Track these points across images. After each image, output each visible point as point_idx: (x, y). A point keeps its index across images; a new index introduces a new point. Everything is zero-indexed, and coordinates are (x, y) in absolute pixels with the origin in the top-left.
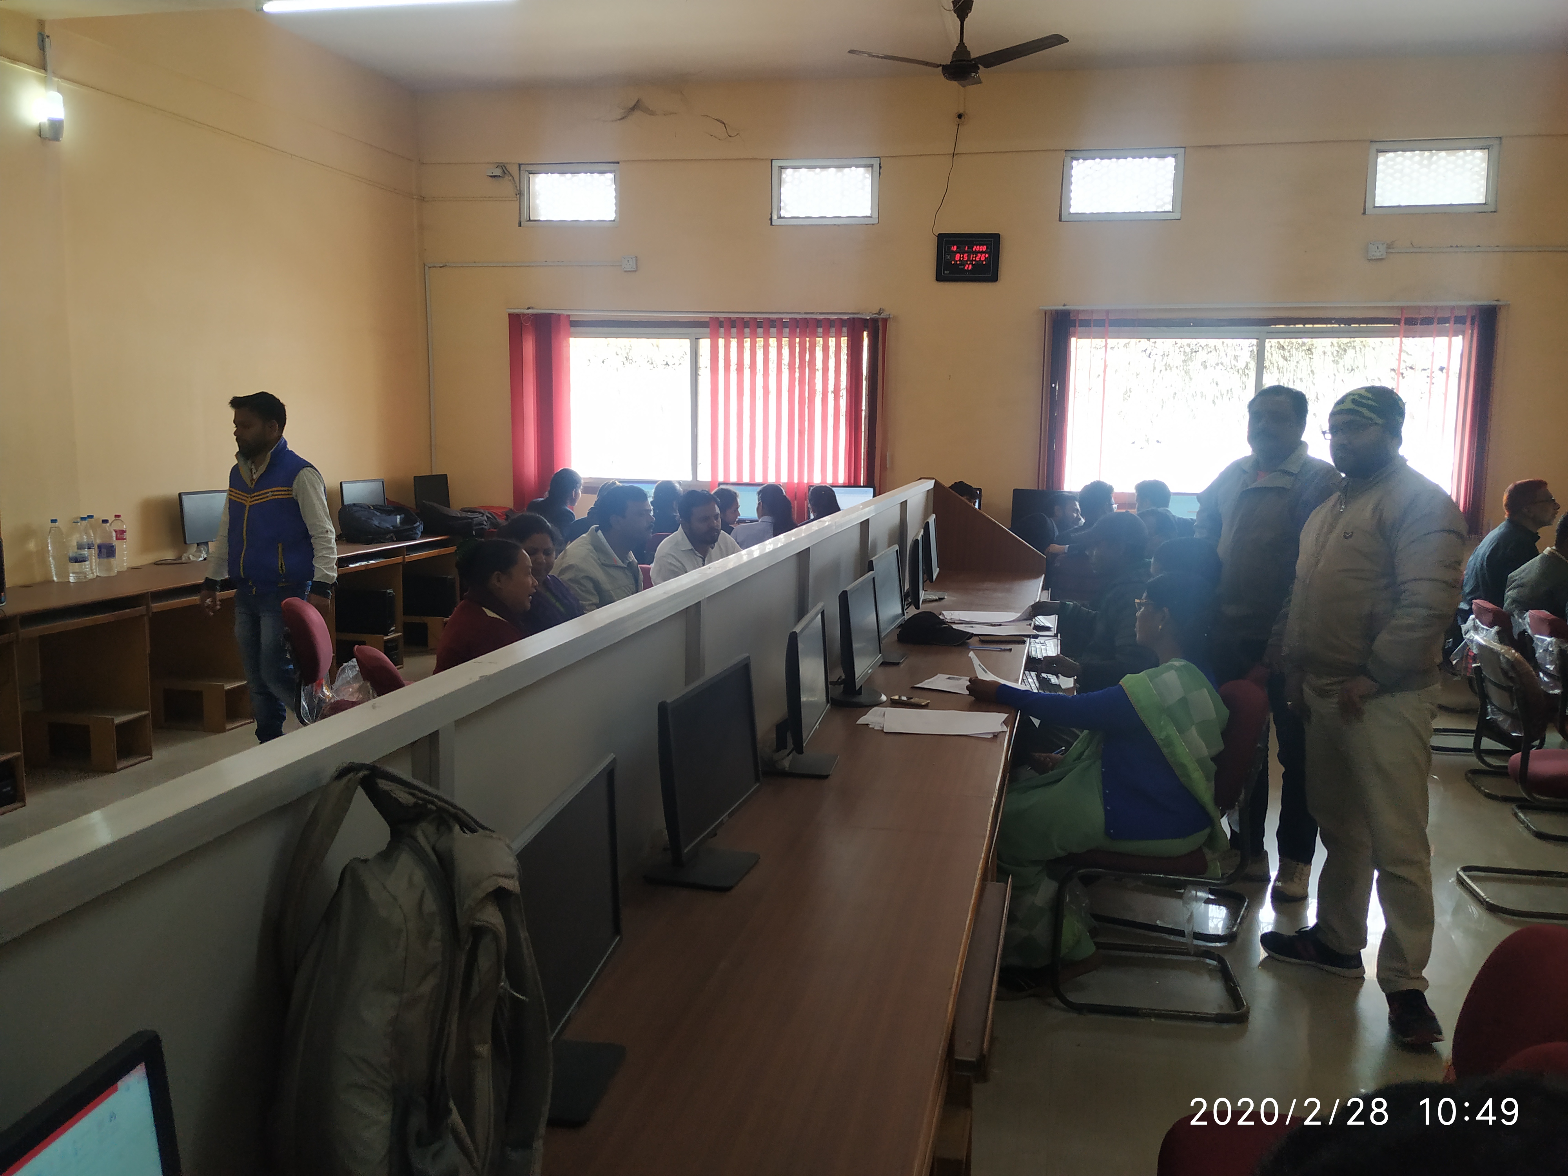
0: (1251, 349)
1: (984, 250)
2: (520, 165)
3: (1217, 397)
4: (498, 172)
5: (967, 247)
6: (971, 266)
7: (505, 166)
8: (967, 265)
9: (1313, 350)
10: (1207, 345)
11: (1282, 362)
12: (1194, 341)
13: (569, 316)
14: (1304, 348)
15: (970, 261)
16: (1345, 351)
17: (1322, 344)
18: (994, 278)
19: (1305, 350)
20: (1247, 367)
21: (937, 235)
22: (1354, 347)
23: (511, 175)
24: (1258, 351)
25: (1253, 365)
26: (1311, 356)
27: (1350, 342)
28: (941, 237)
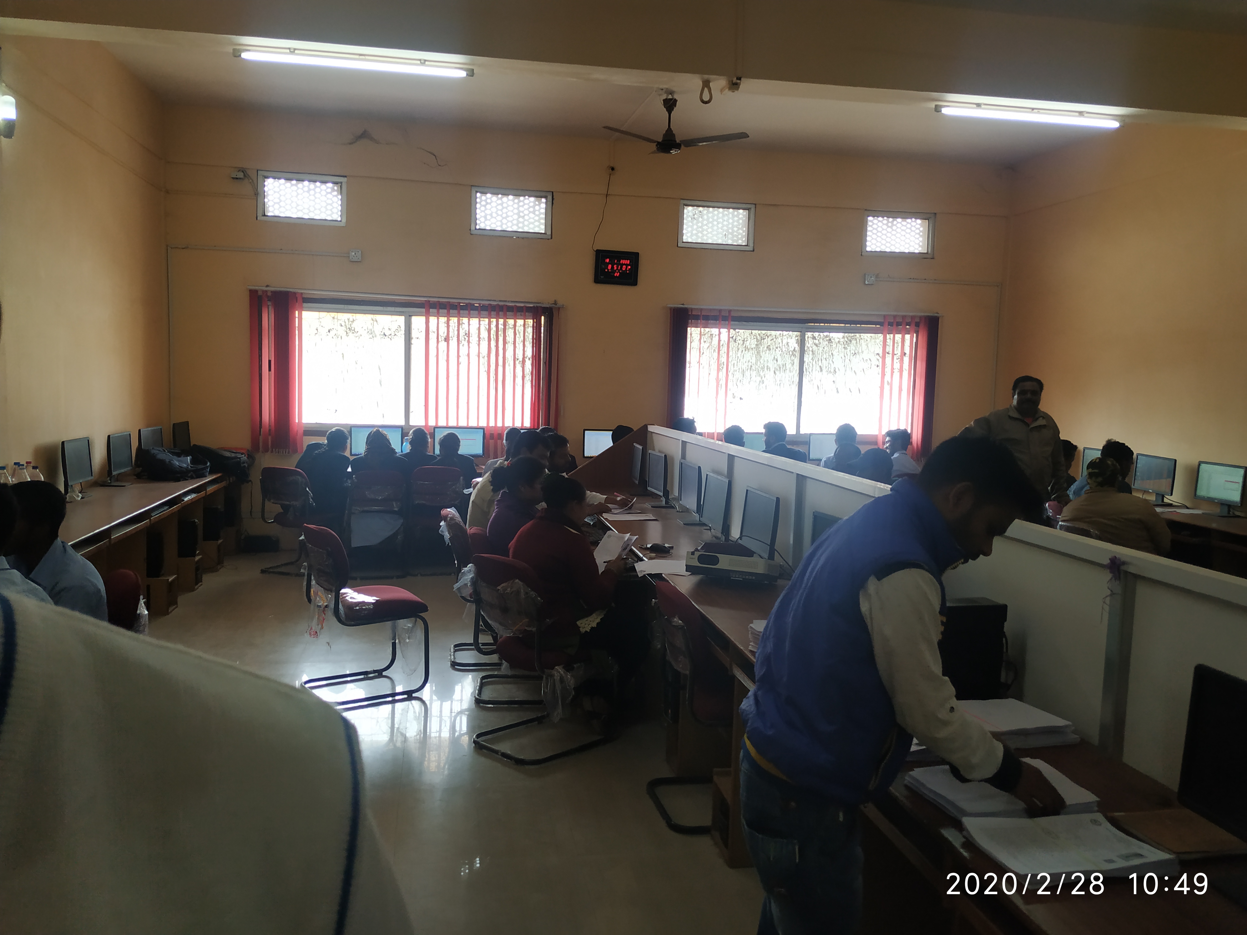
0: (797, 338)
1: (628, 263)
2: (257, 171)
3: (777, 369)
4: (241, 175)
5: (616, 261)
6: (619, 273)
7: (245, 171)
8: (616, 273)
9: (832, 340)
10: (771, 335)
11: (815, 348)
12: (764, 332)
13: (302, 294)
14: (827, 339)
15: (618, 270)
16: (851, 341)
17: (837, 336)
18: (634, 283)
19: (828, 340)
20: (794, 350)
21: (595, 250)
22: (856, 339)
23: (251, 179)
24: (801, 340)
25: (797, 348)
26: (831, 344)
27: (853, 336)
28: (598, 252)
